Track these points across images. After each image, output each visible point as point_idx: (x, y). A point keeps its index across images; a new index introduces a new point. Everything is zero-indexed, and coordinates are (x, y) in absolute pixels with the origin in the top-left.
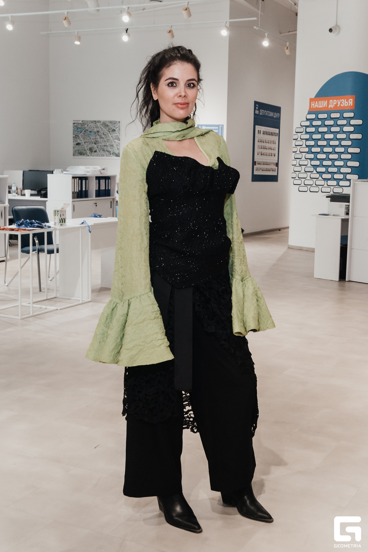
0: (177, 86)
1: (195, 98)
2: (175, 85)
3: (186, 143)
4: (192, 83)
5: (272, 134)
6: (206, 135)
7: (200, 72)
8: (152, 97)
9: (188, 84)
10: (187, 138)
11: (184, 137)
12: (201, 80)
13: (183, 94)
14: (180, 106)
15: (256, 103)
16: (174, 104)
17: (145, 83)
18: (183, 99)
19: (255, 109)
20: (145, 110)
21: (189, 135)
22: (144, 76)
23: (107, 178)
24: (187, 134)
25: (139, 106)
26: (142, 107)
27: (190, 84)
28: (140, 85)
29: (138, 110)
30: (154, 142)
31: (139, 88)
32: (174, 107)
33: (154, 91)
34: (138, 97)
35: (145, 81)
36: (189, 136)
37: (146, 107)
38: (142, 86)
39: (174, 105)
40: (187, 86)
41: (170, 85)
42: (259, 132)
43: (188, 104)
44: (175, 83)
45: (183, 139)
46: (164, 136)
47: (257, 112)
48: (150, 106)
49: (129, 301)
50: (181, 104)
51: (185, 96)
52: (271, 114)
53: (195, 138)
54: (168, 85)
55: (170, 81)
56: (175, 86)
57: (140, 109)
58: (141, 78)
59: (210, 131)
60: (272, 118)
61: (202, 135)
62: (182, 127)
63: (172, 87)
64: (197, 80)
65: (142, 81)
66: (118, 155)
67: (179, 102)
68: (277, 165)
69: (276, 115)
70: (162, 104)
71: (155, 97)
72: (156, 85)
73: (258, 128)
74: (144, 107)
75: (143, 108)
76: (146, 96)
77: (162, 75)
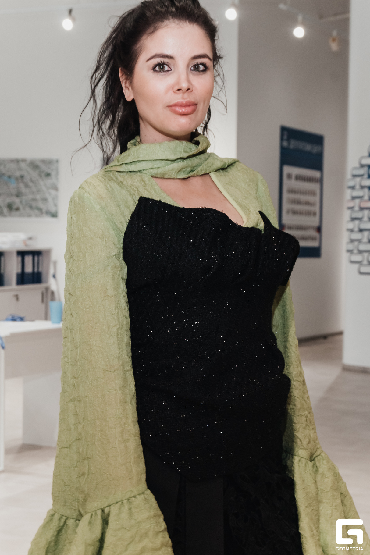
0: (171, 70)
1: (210, 94)
2: (166, 68)
3: (196, 182)
4: (202, 64)
5: (310, 180)
6: (229, 169)
7: (216, 42)
8: (122, 95)
9: (194, 66)
10: (198, 174)
11: (192, 171)
12: (220, 57)
13: (185, 85)
14: (178, 109)
15: (284, 129)
16: (169, 106)
17: (107, 69)
18: (186, 95)
19: (282, 139)
20: (108, 123)
21: (201, 167)
22: (105, 56)
23: (36, 254)
24: (197, 166)
25: (97, 114)
26: (101, 117)
27: (198, 65)
28: (97, 74)
29: (95, 124)
30: (134, 181)
31: (97, 80)
32: (168, 112)
33: (126, 83)
34: (94, 98)
35: (108, 64)
36: (200, 170)
37: (111, 117)
38: (102, 76)
39: (168, 108)
40: (192, 69)
41: (157, 69)
42: (289, 176)
43: (195, 105)
44: (167, 65)
45: (190, 174)
46: (153, 168)
47: (285, 144)
48: (119, 115)
49: (103, 511)
50: (181, 106)
51: (188, 89)
52: (308, 147)
53: (212, 175)
54: (154, 69)
55: (158, 60)
56: (168, 71)
57: (99, 121)
58: (99, 61)
59: (235, 162)
60: (309, 153)
61: (223, 169)
62: (188, 150)
63: (163, 73)
64: (211, 57)
65: (102, 67)
66: (54, 215)
67: (178, 102)
68: (319, 229)
69: (315, 149)
70: (143, 108)
71: (129, 95)
72: (130, 71)
73: (287, 169)
74: (107, 116)
75: (105, 119)
76: (110, 95)
77: (141, 50)
